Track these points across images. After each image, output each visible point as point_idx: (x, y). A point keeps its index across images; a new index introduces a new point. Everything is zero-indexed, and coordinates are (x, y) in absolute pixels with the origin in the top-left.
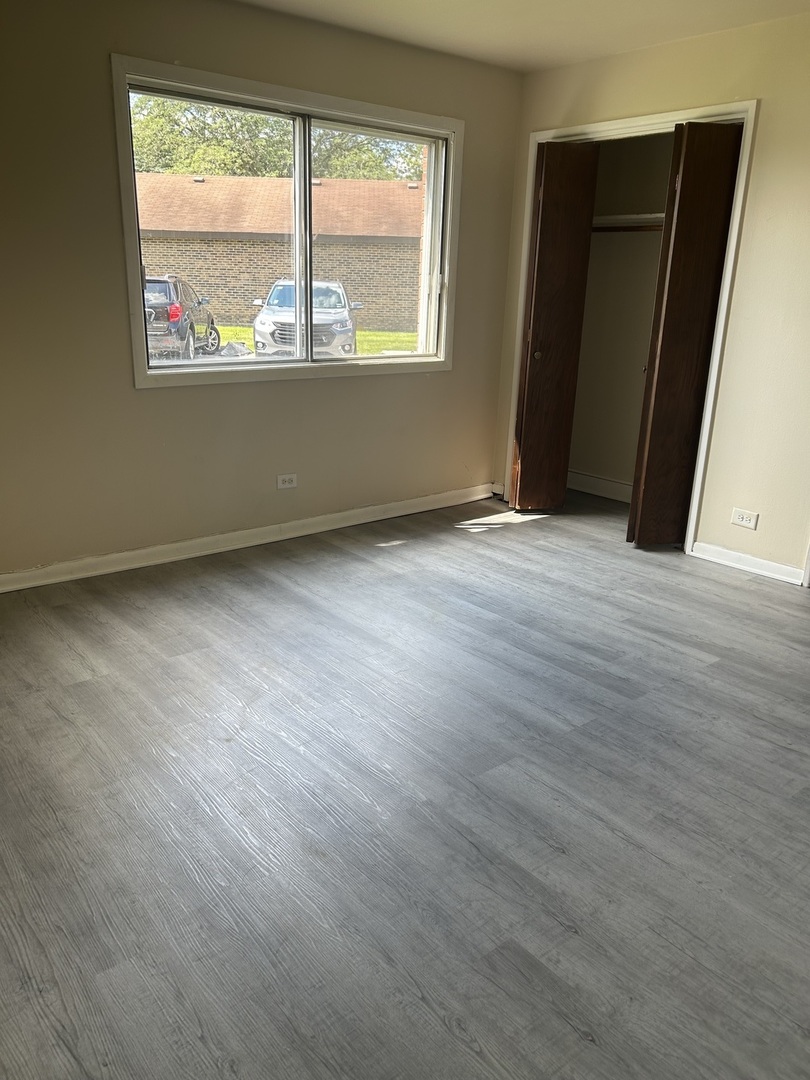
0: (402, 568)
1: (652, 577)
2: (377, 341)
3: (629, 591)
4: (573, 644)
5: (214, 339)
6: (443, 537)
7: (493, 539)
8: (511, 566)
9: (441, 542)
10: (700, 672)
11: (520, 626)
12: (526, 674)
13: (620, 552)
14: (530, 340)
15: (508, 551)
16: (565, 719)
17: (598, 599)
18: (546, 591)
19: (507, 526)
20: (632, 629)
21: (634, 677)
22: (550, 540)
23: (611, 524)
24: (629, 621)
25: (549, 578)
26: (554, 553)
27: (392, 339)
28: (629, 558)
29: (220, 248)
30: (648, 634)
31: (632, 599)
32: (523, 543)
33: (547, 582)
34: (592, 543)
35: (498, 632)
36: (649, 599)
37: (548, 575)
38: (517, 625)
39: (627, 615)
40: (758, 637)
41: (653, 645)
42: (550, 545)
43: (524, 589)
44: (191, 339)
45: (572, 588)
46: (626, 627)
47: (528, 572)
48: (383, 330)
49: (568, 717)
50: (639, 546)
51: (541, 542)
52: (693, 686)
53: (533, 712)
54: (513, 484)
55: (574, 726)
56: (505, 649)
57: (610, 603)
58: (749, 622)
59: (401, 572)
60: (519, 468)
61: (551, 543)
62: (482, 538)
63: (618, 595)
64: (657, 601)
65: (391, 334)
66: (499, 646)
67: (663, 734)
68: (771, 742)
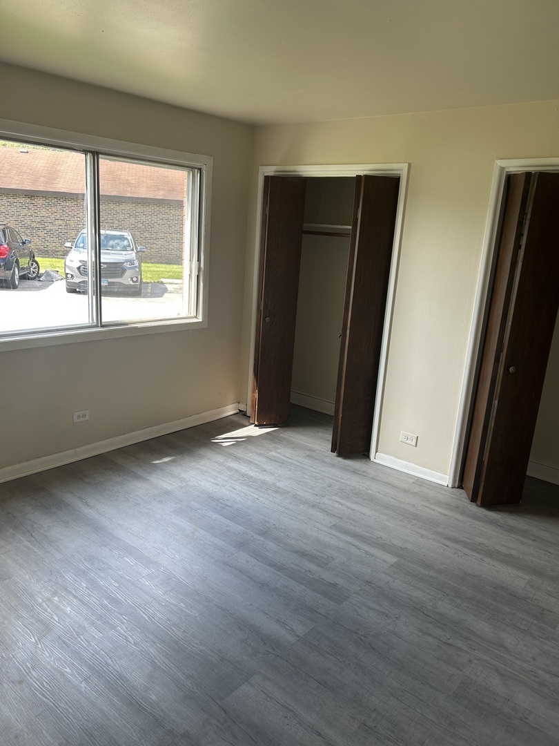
0: (171, 484)
1: (349, 482)
2: (158, 271)
3: (334, 498)
4: (296, 552)
5: (34, 268)
6: (203, 451)
7: (238, 452)
8: (251, 477)
9: (201, 457)
10: (385, 573)
11: (259, 537)
12: (263, 585)
13: (327, 460)
14: (262, 309)
15: (249, 462)
16: (292, 630)
17: (313, 506)
18: (277, 501)
19: (249, 439)
20: (337, 534)
21: (340, 581)
22: (279, 451)
23: (320, 435)
24: (335, 527)
25: (279, 488)
26: (282, 463)
27: (168, 270)
28: (333, 465)
29: (40, 201)
30: (349, 539)
31: (336, 505)
32: (260, 454)
33: (277, 492)
34: (308, 453)
35: (242, 545)
36: (348, 504)
37: (278, 484)
38: (256, 536)
39: (334, 521)
40: (422, 536)
41: (353, 549)
42: (279, 455)
43: (261, 499)
44: (16, 270)
45: (295, 496)
46: (334, 532)
47: (264, 482)
48: (162, 263)
49: (294, 628)
50: (339, 455)
51: (273, 453)
52: (380, 587)
53: (269, 626)
54: (253, 407)
55: (298, 636)
56: (247, 562)
57: (322, 509)
58: (415, 522)
59: (169, 488)
60: (257, 395)
61: (280, 454)
62: (231, 451)
63: (327, 501)
64: (353, 506)
65: (167, 266)
66: (243, 558)
67: (362, 638)
68: (436, 638)
